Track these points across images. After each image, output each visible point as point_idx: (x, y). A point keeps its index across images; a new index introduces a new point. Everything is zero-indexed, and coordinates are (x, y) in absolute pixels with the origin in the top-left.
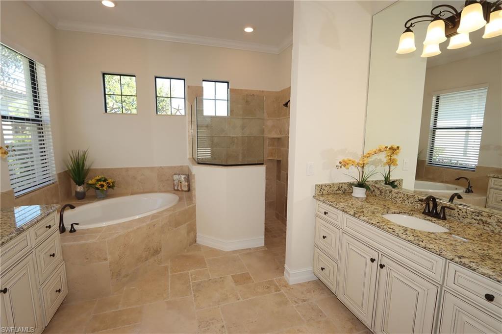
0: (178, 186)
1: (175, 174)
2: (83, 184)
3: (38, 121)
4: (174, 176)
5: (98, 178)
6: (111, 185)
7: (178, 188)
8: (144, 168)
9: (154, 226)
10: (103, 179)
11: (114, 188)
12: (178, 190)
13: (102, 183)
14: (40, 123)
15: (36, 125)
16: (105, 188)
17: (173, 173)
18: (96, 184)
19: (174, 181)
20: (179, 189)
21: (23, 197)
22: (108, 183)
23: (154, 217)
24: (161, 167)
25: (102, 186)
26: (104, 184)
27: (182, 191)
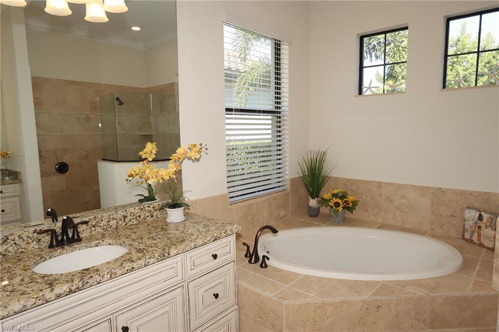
0: (474, 232)
1: (469, 208)
2: (318, 197)
3: (278, 112)
4: (467, 212)
5: (335, 192)
6: (350, 205)
7: (472, 236)
8: (407, 186)
9: (378, 307)
10: (340, 195)
11: (354, 211)
12: (471, 241)
13: (338, 200)
14: (278, 115)
15: (275, 118)
16: (340, 209)
17: (466, 205)
18: (329, 201)
19: (465, 221)
20: (475, 238)
21: (240, 204)
22: (345, 201)
23: (384, 287)
24: (440, 188)
25: (337, 205)
26: (340, 202)
27: (481, 245)
